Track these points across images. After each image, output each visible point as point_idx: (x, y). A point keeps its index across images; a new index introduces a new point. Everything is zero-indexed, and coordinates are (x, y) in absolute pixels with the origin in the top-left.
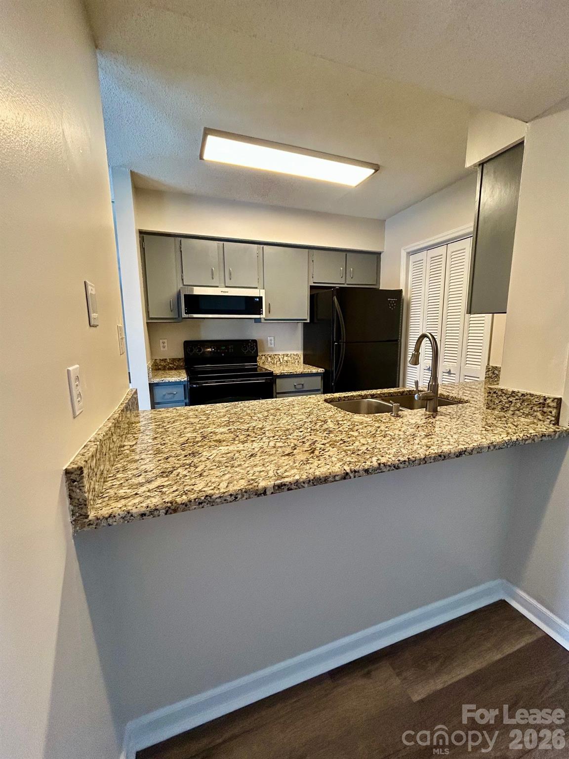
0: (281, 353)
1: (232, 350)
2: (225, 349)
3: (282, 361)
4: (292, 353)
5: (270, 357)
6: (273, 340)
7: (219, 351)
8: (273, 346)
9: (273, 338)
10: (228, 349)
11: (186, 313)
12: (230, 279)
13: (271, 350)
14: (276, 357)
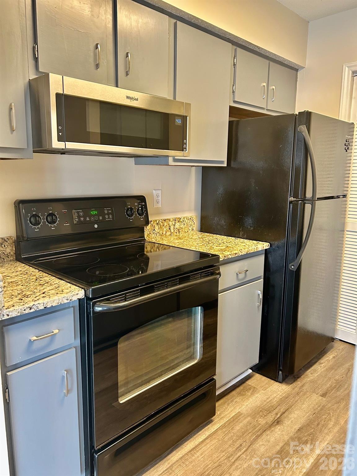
0: (171, 217)
1: (111, 216)
2: (98, 215)
3: (173, 231)
4: (185, 215)
5: (157, 224)
6: (160, 195)
7: (88, 219)
8: (160, 205)
9: (160, 192)
10: (103, 215)
11: (60, 139)
12: (127, 75)
13: (159, 212)
14: (165, 224)
